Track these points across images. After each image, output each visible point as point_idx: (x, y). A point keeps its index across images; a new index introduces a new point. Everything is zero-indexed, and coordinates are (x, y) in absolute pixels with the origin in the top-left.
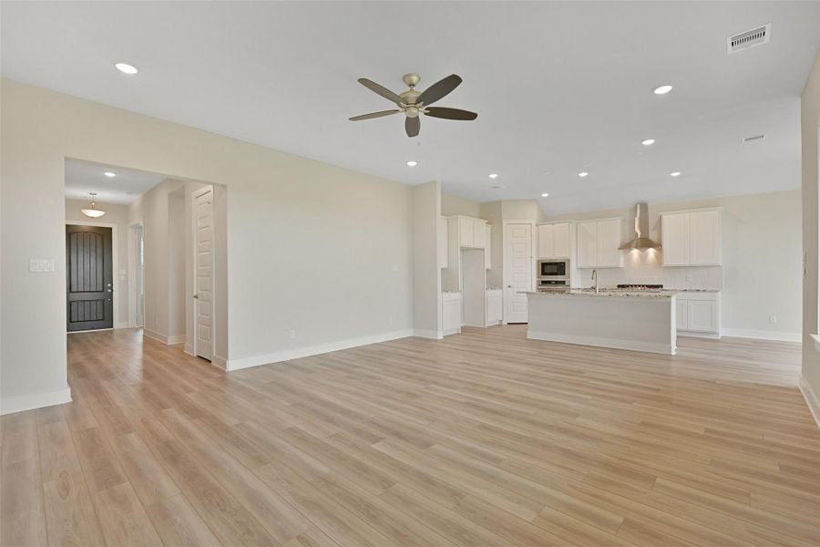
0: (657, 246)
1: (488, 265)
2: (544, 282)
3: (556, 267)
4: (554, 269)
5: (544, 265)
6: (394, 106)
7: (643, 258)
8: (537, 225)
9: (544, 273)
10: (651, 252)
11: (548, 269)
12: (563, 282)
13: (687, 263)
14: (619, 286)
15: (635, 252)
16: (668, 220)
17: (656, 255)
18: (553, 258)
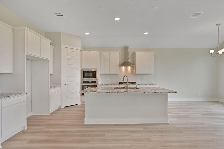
0: (133, 65)
1: (51, 72)
2: (84, 82)
5: (84, 72)
7: (126, 70)
8: (81, 51)
9: (84, 77)
10: (129, 68)
12: (95, 82)
13: (143, 73)
15: (123, 67)
16: (137, 55)
17: (131, 69)
18: (90, 69)
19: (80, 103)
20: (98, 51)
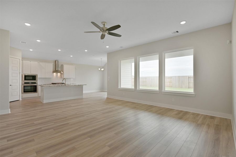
2: (25, 83)
3: (32, 77)
4: (31, 78)
5: (25, 76)
6: (99, 30)
7: (57, 76)
9: (25, 79)
10: (59, 74)
11: (27, 78)
12: (35, 83)
14: (52, 83)
15: (55, 74)
16: (65, 66)
17: (60, 75)
18: (30, 74)
19: (21, 99)
20: (38, 62)
